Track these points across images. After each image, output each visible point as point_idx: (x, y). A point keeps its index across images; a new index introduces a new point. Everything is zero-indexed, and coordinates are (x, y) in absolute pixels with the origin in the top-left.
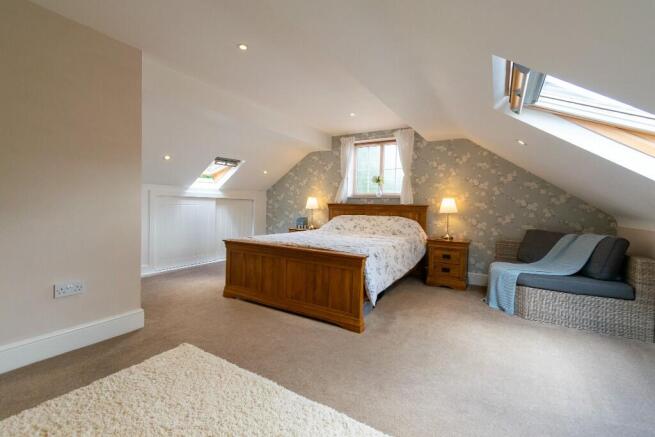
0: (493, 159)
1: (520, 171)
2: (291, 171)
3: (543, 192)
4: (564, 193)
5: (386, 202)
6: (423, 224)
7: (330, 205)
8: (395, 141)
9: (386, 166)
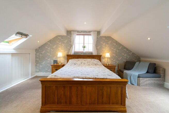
0: (117, 43)
1: (123, 46)
2: (48, 42)
4: (131, 52)
5: (87, 54)
6: (100, 61)
7: (67, 55)
8: (91, 35)
9: (85, 43)
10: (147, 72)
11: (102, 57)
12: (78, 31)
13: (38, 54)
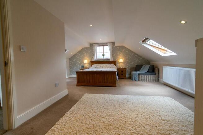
0: (129, 50)
1: (134, 53)
2: (77, 53)
3: (138, 57)
4: (142, 57)
5: (106, 60)
6: (116, 65)
7: (91, 62)
8: (107, 45)
9: (104, 52)
10: (148, 72)
11: (117, 62)
12: (98, 44)
13: (71, 62)
